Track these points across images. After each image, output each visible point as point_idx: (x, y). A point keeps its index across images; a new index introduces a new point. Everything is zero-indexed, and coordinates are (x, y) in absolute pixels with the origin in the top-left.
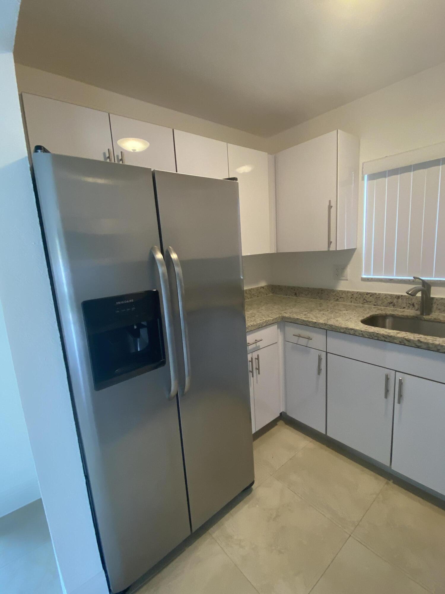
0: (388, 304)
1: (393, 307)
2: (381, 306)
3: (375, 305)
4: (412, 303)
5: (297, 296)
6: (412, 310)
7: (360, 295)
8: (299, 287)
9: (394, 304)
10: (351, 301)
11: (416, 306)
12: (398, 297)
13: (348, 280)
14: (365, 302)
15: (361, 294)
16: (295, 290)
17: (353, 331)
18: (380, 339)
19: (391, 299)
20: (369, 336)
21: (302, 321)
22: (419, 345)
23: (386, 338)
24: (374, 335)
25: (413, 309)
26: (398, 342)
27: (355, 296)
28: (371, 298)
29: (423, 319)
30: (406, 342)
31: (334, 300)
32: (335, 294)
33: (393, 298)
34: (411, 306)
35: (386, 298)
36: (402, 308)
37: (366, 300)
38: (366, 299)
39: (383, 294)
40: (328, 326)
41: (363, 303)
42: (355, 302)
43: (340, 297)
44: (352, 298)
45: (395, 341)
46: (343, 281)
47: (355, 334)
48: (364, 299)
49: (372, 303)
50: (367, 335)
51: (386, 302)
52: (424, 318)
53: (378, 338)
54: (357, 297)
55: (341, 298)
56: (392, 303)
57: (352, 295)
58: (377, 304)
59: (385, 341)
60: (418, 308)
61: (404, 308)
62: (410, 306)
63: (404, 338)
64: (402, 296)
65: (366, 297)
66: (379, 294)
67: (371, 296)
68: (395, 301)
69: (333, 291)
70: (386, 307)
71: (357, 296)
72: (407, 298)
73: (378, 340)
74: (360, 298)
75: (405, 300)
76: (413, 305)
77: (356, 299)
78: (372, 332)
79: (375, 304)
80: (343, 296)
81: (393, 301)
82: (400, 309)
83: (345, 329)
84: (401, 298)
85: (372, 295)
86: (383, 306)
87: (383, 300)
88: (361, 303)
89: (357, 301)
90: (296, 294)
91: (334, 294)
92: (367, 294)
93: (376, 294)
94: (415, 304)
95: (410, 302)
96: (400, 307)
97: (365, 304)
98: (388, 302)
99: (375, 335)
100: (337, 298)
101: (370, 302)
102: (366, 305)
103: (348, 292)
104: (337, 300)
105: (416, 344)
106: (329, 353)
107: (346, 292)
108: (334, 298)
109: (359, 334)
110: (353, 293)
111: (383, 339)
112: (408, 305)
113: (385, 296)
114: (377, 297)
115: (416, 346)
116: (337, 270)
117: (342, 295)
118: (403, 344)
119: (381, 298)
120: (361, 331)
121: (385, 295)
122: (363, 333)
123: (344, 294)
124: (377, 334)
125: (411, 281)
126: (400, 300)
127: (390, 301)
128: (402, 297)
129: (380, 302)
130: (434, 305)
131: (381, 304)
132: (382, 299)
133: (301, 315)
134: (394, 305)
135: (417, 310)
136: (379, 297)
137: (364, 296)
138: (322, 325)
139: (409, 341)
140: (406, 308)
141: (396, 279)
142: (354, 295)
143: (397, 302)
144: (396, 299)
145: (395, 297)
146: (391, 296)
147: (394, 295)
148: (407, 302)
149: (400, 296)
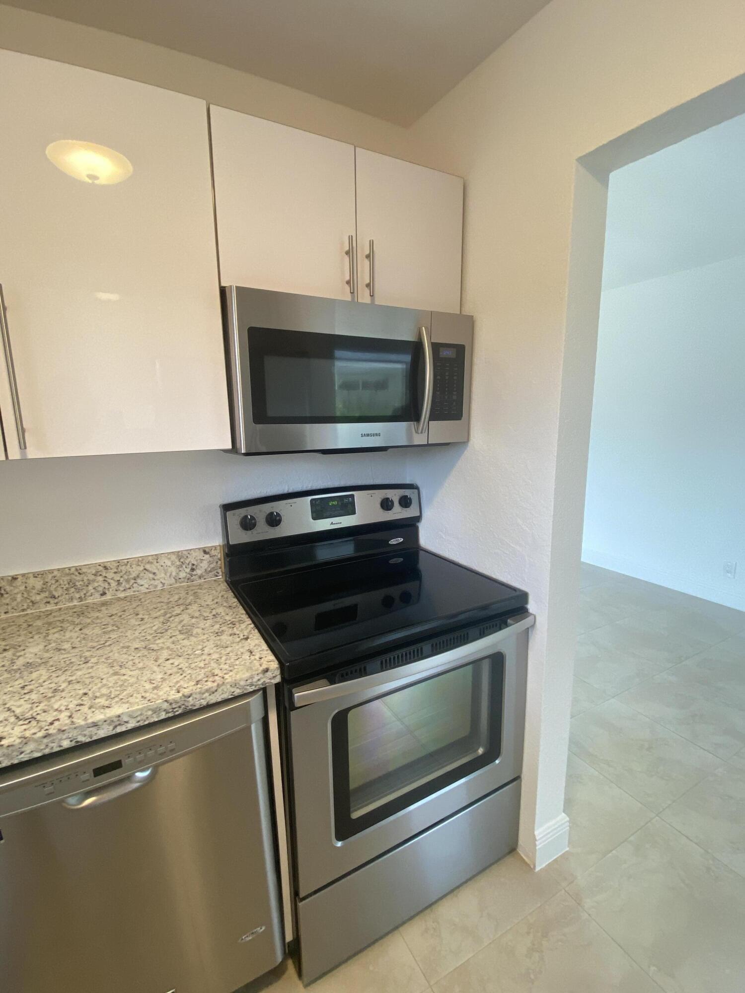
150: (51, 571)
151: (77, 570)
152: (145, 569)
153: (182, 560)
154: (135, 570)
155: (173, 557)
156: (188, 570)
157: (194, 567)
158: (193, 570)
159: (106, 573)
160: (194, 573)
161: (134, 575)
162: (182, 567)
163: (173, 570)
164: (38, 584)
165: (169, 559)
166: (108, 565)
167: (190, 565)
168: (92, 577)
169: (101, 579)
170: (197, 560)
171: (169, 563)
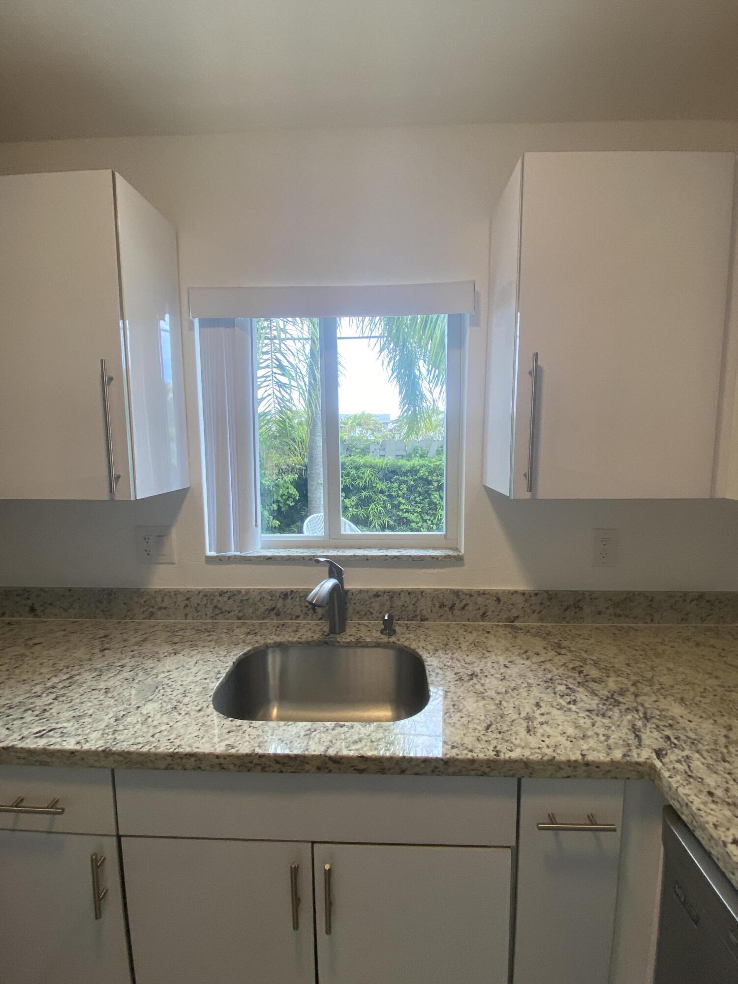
0: (267, 612)
1: (275, 617)
2: (251, 619)
3: (239, 618)
5: (36, 616)
6: (312, 620)
7: (205, 599)
8: (42, 589)
9: (279, 611)
10: (186, 615)
12: (285, 595)
13: (174, 564)
14: (217, 615)
15: (207, 595)
16: (28, 598)
17: (193, 759)
19: (271, 600)
21: (22, 755)
24: (251, 762)
25: (314, 617)
27: (195, 601)
28: (230, 602)
30: (331, 765)
31: (144, 616)
32: (145, 602)
33: (274, 598)
34: (310, 613)
36: (294, 617)
37: (220, 609)
38: (219, 606)
39: (254, 590)
40: (117, 757)
41: (212, 617)
42: (196, 615)
43: (156, 607)
44: (186, 606)
46: (162, 566)
48: (216, 607)
49: (232, 613)
51: (262, 609)
54: (198, 604)
55: (160, 608)
56: (273, 609)
57: (188, 599)
58: (245, 615)
61: (297, 617)
62: (308, 612)
64: (292, 591)
65: (219, 601)
66: (248, 592)
67: (229, 598)
68: (279, 604)
69: (138, 592)
70: (263, 619)
71: (199, 602)
74: (205, 605)
75: (298, 600)
77: (196, 607)
79: (240, 615)
80: (164, 605)
81: (276, 606)
82: (291, 620)
83: (169, 760)
84: (290, 597)
85: (232, 595)
86: (258, 617)
87: (255, 604)
88: (208, 616)
89: (199, 613)
90: (32, 610)
91: (142, 601)
92: (222, 593)
93: (239, 592)
97: (217, 617)
98: (266, 608)
99: (254, 762)
100: (151, 609)
101: (229, 612)
102: (221, 621)
103: (177, 593)
104: (151, 615)
106: (124, 836)
107: (173, 594)
108: (143, 611)
110: (188, 596)
113: (260, 596)
114: (244, 598)
116: (147, 540)
117: (163, 601)
119: (250, 601)
121: (261, 592)
123: (166, 599)
126: (289, 601)
127: (269, 604)
128: (293, 595)
129: (251, 610)
130: (348, 605)
131: (253, 613)
133: (29, 717)
134: (278, 614)
135: (321, 619)
136: (248, 599)
137: (215, 601)
138: (96, 758)
140: (302, 616)
142: (192, 599)
143: (284, 606)
144: (281, 601)
145: (280, 596)
146: (271, 593)
147: (276, 591)
148: (303, 604)
149: (289, 593)
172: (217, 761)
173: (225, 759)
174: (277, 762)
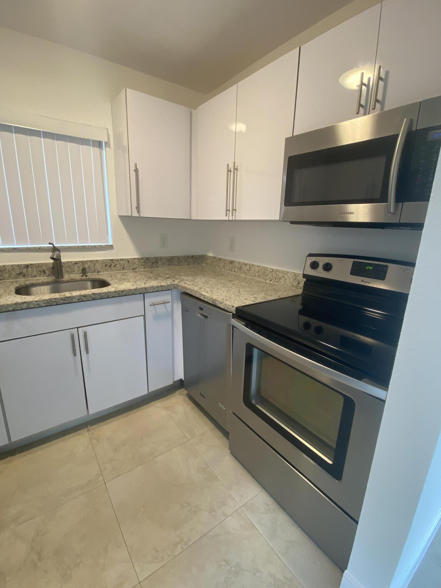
0: (18, 275)
1: (23, 277)
2: (8, 279)
4: (42, 269)
6: (44, 277)
9: (24, 274)
11: (47, 272)
17: (25, 304)
18: (58, 303)
19: (19, 269)
20: (46, 304)
22: (94, 297)
23: (65, 300)
24: (51, 301)
25: (45, 275)
26: (77, 301)
29: (63, 282)
33: (21, 268)
34: (43, 273)
35: (13, 269)
36: (34, 276)
39: (8, 265)
45: (74, 300)
47: (29, 307)
50: (44, 303)
51: (14, 274)
52: (63, 280)
53: (57, 303)
56: (21, 274)
58: (4, 278)
59: (64, 304)
60: (49, 274)
61: (36, 276)
62: (41, 273)
63: (81, 295)
64: (31, 264)
66: (4, 266)
68: (24, 271)
72: (36, 266)
73: (57, 305)
75: (35, 268)
76: (44, 272)
78: (49, 299)
81: (22, 272)
82: (32, 278)
83: (14, 306)
84: (30, 267)
86: (12, 278)
94: (45, 271)
95: (40, 269)
96: (31, 276)
98: (17, 273)
105: (91, 297)
109: (34, 305)
111: (62, 302)
112: (39, 272)
113: (12, 268)
115: (93, 299)
118: (81, 300)
119: (7, 271)
120: (37, 301)
121: (12, 266)
122: (39, 303)
124: (55, 299)
125: (37, 249)
126: (30, 269)
127: (18, 271)
128: (32, 266)
129: (7, 275)
130: (62, 268)
132: (9, 271)
134: (24, 276)
135: (48, 276)
136: (5, 270)
139: (85, 296)
140: (38, 275)
141: (21, 248)
144: (25, 269)
145: (24, 267)
147: (21, 265)
148: (38, 270)
149: (29, 265)
150: (261, 266)
151: (266, 268)
152: (283, 276)
153: (296, 277)
154: (281, 275)
155: (293, 275)
156: (297, 283)
157: (299, 282)
158: (299, 283)
159: (273, 273)
160: (299, 285)
161: (280, 277)
162: (295, 280)
163: (292, 280)
164: (257, 269)
165: (291, 275)
166: (274, 270)
167: (298, 281)
168: (269, 273)
169: (271, 274)
170: (301, 279)
171: (291, 277)
172: (37, 303)
173: (40, 301)
174: (62, 300)
